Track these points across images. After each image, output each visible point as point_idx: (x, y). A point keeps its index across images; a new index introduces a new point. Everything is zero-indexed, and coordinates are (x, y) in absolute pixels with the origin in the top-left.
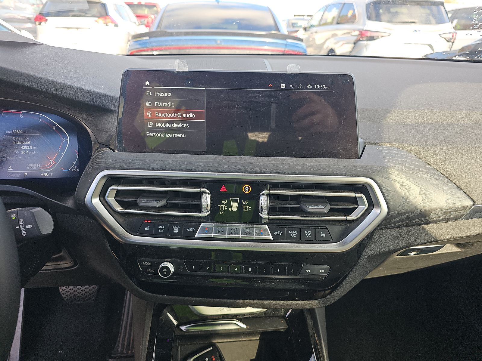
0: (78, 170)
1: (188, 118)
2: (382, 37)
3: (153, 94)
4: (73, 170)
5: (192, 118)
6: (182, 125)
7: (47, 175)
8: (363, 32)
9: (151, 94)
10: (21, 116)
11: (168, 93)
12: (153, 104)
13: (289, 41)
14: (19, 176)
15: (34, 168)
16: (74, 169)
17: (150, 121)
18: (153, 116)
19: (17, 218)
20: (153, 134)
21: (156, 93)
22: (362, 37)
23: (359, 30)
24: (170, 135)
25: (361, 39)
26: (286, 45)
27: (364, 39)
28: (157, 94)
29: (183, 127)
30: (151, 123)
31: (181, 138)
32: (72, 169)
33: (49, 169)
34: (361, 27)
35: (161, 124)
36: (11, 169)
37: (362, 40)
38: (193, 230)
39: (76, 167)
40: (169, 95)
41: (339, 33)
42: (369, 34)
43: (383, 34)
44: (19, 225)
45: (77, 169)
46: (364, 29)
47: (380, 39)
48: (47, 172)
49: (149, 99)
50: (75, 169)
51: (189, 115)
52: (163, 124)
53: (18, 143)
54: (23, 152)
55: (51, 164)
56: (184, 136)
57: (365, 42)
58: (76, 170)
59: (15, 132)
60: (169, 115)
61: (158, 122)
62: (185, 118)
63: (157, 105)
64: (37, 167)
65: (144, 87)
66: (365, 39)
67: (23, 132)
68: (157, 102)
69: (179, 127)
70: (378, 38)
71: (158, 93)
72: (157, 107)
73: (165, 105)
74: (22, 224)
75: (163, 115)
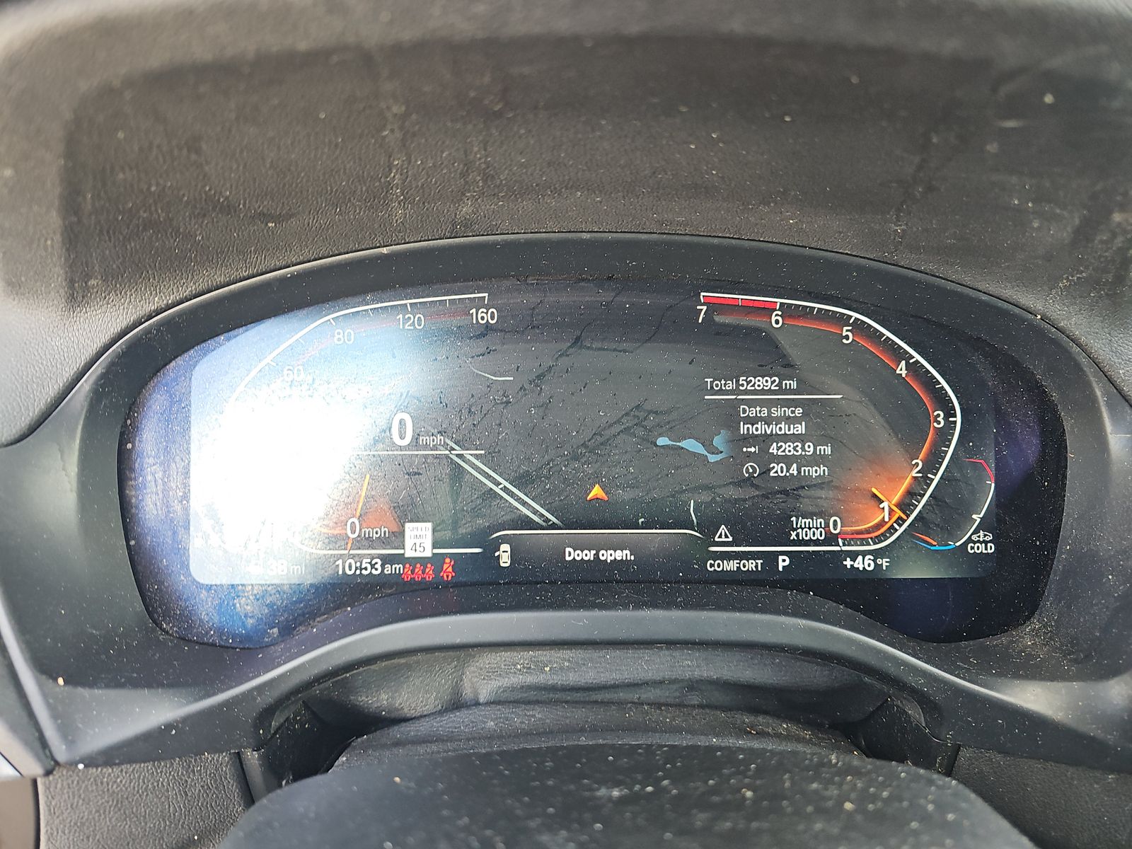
0: (991, 548)
4: (972, 548)
7: (869, 565)
10: (777, 322)
14: (756, 567)
15: (818, 533)
16: (975, 542)
32: (970, 539)
33: (878, 540)
36: (726, 536)
39: (985, 536)
45: (986, 543)
48: (870, 552)
50: (979, 541)
53: (757, 429)
54: (777, 468)
55: (887, 519)
58: (982, 548)
59: (748, 383)
64: (828, 533)
67: (780, 385)
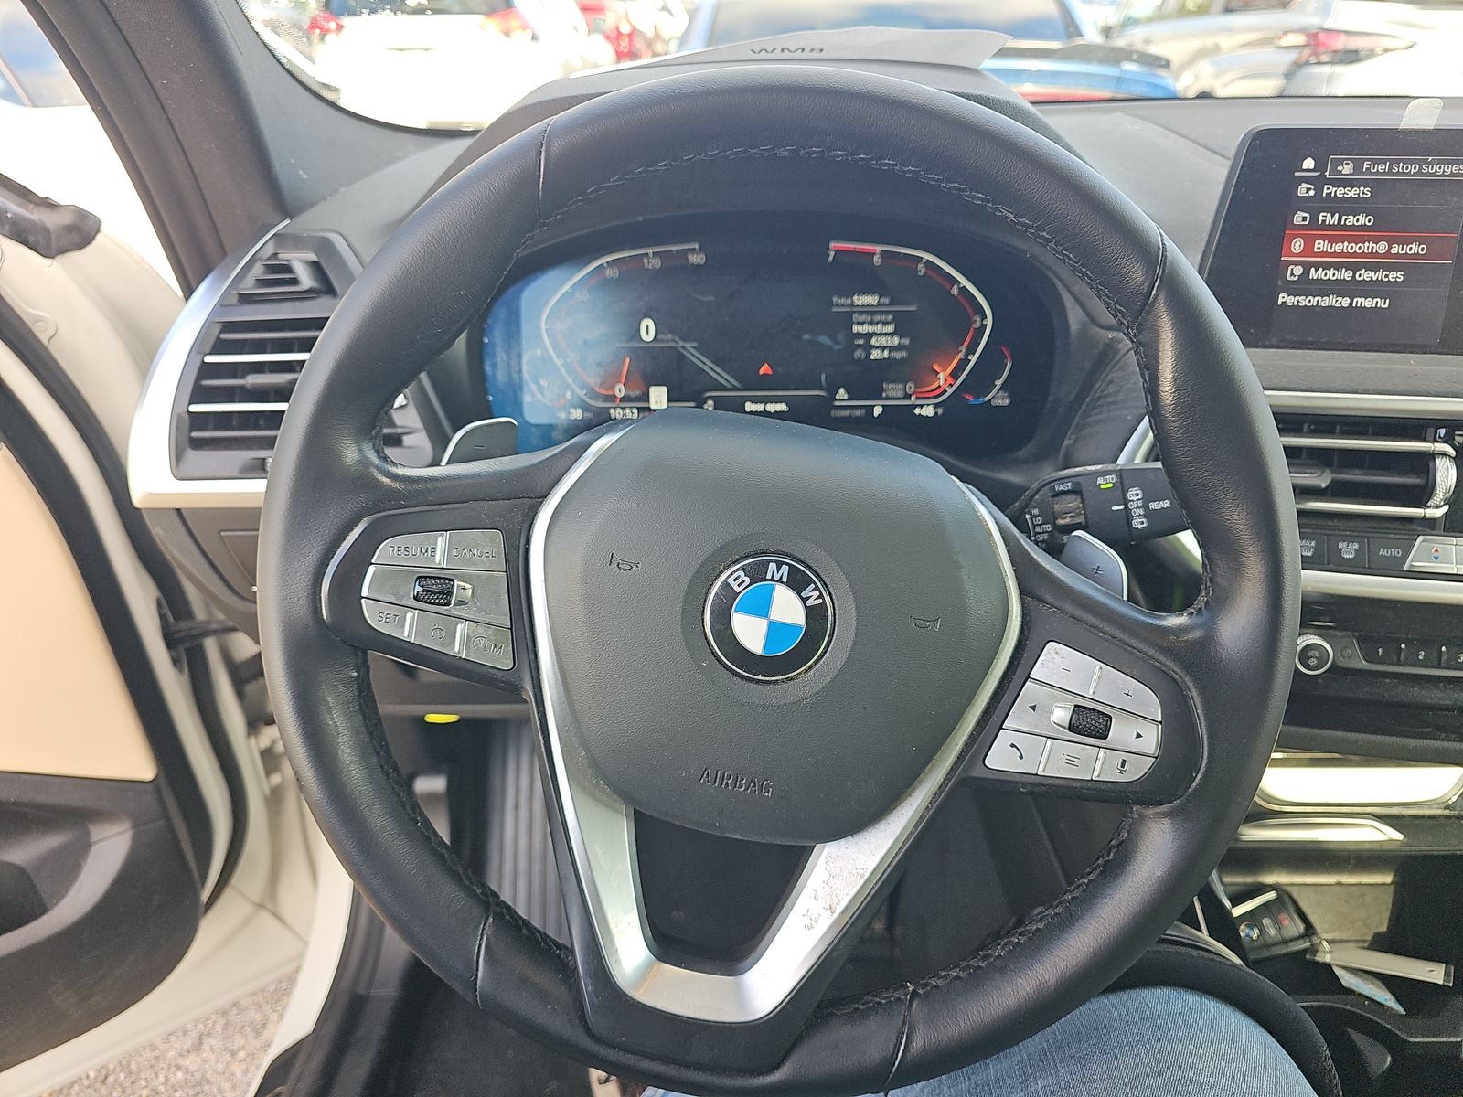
0: (1007, 402)
1: (1406, 256)
2: (1386, 51)
3: (1319, 190)
4: (995, 402)
5: (1416, 256)
6: (1385, 273)
7: (931, 413)
8: (1322, 36)
9: (1312, 193)
10: (877, 261)
11: (1362, 188)
12: (1314, 218)
13: (1130, 67)
14: (861, 414)
15: (900, 393)
16: (997, 399)
17: (1296, 263)
18: (1308, 250)
19: (1118, 485)
20: (1297, 298)
21: (1328, 189)
22: (1315, 54)
23: (1301, 30)
24: (1345, 302)
25: (1313, 60)
26: (1120, 80)
27: (1325, 58)
28: (1329, 191)
29: (1387, 279)
30: (1299, 270)
31: (1375, 309)
32: (994, 396)
33: (937, 397)
34: (1313, 21)
35: (1325, 271)
36: (844, 395)
37: (1316, 63)
38: (1397, 552)
39: (1003, 394)
40: (1363, 193)
41: (1226, 42)
42: (1341, 43)
43: (1388, 43)
44: (1126, 502)
45: (1004, 399)
46: (1327, 25)
47: (1379, 57)
48: (932, 405)
49: (1304, 204)
50: (999, 398)
51: (1410, 246)
52: (1332, 273)
53: (864, 329)
54: (876, 353)
55: (943, 384)
56: (1383, 304)
57: (1327, 69)
58: (1001, 402)
59: (861, 299)
60: (1352, 248)
61: (1317, 265)
62: (1398, 256)
63: (1325, 221)
64: (906, 393)
65: (1296, 174)
66: (1326, 60)
67: (880, 301)
68: (1325, 214)
69: (1374, 279)
70: (1371, 54)
71: (1335, 189)
72: (1325, 226)
73: (1346, 220)
74: (1135, 498)
75: (1338, 247)
